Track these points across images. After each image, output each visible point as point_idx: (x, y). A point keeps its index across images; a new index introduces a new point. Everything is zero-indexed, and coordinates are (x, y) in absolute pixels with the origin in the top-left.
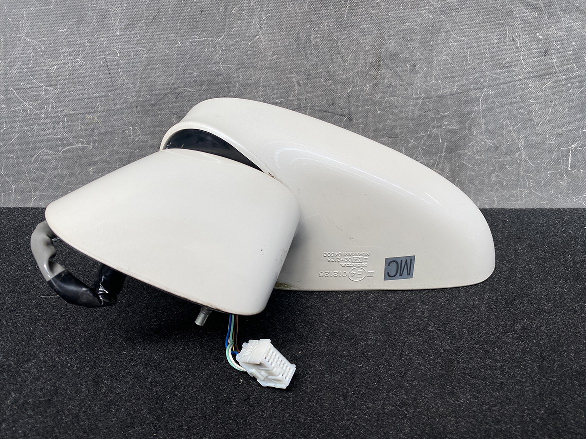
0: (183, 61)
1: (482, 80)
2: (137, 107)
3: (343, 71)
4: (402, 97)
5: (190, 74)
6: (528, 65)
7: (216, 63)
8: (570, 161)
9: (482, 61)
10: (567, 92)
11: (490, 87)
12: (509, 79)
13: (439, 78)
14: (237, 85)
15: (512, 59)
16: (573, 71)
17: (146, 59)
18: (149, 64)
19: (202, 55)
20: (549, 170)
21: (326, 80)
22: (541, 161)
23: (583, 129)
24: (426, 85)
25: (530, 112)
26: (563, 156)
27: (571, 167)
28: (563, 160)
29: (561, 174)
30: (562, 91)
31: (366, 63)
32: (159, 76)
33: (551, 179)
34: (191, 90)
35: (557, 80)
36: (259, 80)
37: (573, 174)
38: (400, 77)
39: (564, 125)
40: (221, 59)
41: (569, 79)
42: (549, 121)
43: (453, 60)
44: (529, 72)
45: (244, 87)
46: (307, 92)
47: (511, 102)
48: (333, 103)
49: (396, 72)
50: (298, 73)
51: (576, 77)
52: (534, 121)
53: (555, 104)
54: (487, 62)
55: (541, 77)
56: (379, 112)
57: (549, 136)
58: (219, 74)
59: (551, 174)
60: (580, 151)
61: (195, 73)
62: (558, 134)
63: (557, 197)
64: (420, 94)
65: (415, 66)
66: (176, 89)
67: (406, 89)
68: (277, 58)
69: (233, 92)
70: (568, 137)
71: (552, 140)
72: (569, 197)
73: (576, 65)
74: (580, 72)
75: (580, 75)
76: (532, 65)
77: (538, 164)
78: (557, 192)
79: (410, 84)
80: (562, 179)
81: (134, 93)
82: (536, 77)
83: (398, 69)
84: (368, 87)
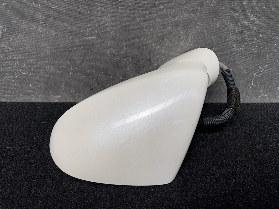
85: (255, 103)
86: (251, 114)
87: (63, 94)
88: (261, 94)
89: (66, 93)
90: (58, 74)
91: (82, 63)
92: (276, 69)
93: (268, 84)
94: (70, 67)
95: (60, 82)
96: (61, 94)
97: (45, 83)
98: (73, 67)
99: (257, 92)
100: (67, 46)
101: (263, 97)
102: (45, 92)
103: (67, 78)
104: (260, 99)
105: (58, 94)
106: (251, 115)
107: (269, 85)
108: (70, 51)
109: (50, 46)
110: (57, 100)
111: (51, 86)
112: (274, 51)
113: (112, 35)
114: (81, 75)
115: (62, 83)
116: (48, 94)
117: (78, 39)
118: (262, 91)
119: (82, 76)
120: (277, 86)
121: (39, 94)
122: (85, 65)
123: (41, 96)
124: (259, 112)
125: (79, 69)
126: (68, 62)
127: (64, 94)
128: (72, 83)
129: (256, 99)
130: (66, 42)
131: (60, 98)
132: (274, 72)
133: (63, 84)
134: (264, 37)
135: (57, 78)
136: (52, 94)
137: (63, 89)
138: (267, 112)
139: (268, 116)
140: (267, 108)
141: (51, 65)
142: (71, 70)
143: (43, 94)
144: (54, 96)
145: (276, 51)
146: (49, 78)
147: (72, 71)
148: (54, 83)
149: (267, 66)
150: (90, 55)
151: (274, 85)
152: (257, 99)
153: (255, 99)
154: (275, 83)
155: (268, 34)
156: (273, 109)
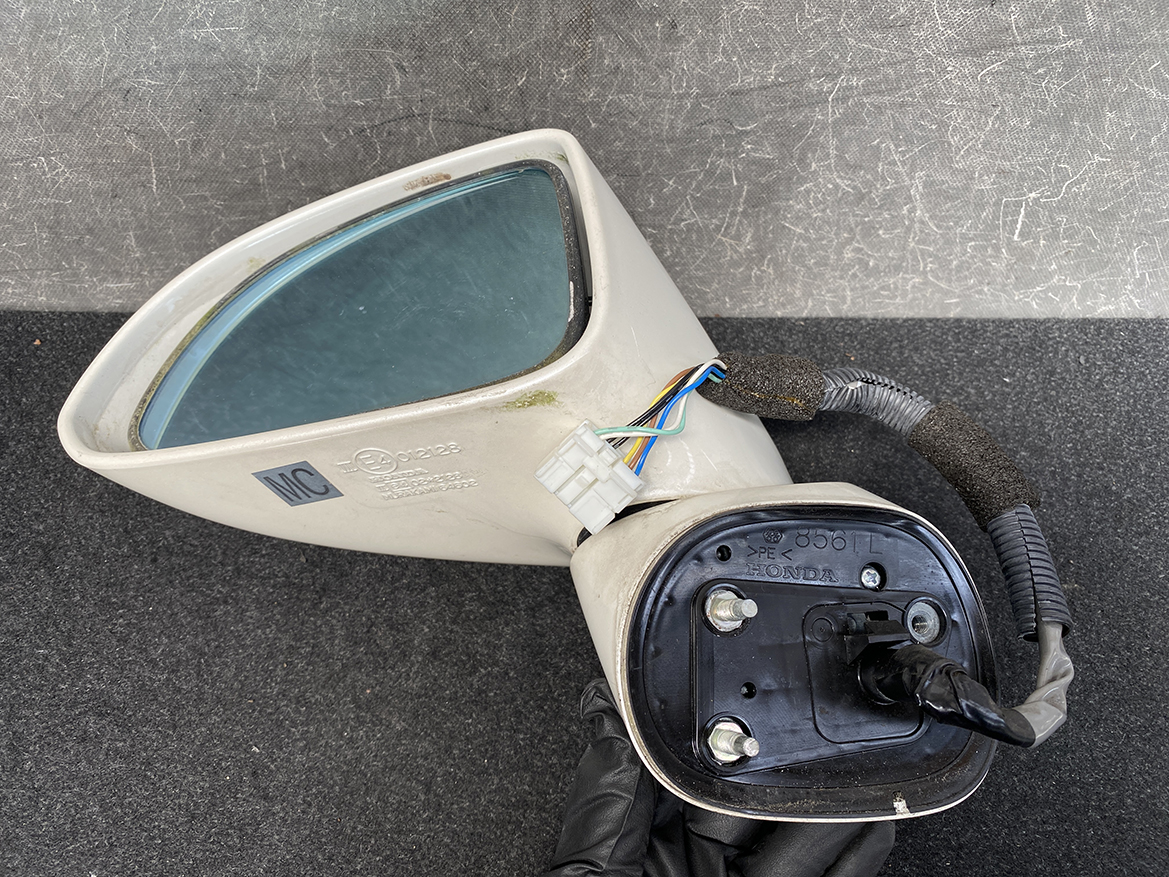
0: (117, 21)
1: (837, 57)
2: (40, 117)
3: (502, 41)
4: (646, 94)
5: (142, 48)
6: (950, 26)
7: (197, 24)
8: (1020, 223)
9: (838, 13)
10: (1033, 86)
11: (854, 71)
12: (900, 55)
13: (734, 52)
14: (259, 72)
15: (912, 11)
16: (1053, 41)
17: (29, 16)
18: (38, 28)
19: (159, 6)
20: (971, 240)
21: (463, 61)
22: (956, 223)
23: (1059, 161)
24: (704, 69)
25: (942, 125)
26: (1006, 214)
27: (1020, 235)
28: (1005, 223)
29: (997, 249)
30: (1023, 84)
31: (556, 23)
32: (71, 53)
33: (973, 257)
34: (153, 83)
35: (1015, 59)
36: (307, 60)
37: (1022, 248)
38: (640, 53)
39: (1016, 154)
40: (208, 16)
41: (1041, 60)
42: (985, 145)
43: (768, 13)
44: (950, 41)
45: (274, 74)
46: (423, 85)
47: (902, 105)
48: (486, 109)
49: (629, 42)
50: (395, 47)
51: (1058, 55)
52: (949, 144)
53: (1003, 111)
54: (850, 16)
55: (976, 52)
56: (593, 125)
57: (981, 176)
58: (211, 48)
59: (974, 248)
60: (1044, 206)
61: (154, 47)
62: (1002, 172)
63: (980, 292)
64: (689, 87)
65: (674, 26)
66: (117, 81)
67: (655, 78)
68: (341, 13)
69: (253, 86)
70: (1022, 178)
71: (987, 184)
72: (1005, 292)
73: (1065, 28)
74: (1070, 43)
75: (1069, 51)
76: (959, 25)
77: (949, 228)
78: (981, 283)
79: (665, 65)
80: (997, 257)
81: (24, 90)
82: (966, 52)
83: (635, 36)
84: (565, 75)
85: (1011, 323)
86: (975, 388)
87: (139, 275)
88: (1051, 275)
89: (151, 272)
90: (98, 193)
91: (197, 145)
92: (1137, 175)
93: (1090, 235)
94: (148, 164)
95: (116, 226)
96: (133, 275)
97: (45, 229)
98: (158, 164)
99: (1030, 269)
100: (109, 70)
101: (1055, 290)
102: (59, 268)
103: (141, 210)
104: (1040, 298)
105: (118, 275)
106: (973, 391)
107: (1093, 243)
108: (128, 92)
109: (24, 72)
110: (120, 298)
111: (79, 242)
112: (1143, 94)
113: (326, 18)
114: (205, 198)
115: (127, 230)
116: (75, 275)
117: (156, 38)
118: (1054, 266)
119: (212, 201)
120: (1131, 245)
121: (32, 272)
122: (216, 156)
123: (44, 281)
124: (1014, 375)
125: (188, 172)
126: (131, 141)
127: (146, 273)
128: (170, 232)
129: (1020, 300)
130: (100, 51)
131: (129, 291)
132: (1126, 189)
133: (131, 233)
134: (1107, 27)
135: (97, 210)
136: (93, 273)
137: (137, 255)
138: (1052, 373)
139: (1046, 400)
140: (1056, 352)
141: (53, 155)
142: (154, 176)
143: (48, 275)
144: (104, 280)
145: (1153, 92)
146: (58, 209)
147: (160, 181)
148: (90, 231)
149: (1097, 158)
150: (233, 111)
151: (1118, 240)
152: (1028, 297)
153: (1016, 298)
154: (1121, 231)
155: (1127, 14)
156: (1082, 361)
